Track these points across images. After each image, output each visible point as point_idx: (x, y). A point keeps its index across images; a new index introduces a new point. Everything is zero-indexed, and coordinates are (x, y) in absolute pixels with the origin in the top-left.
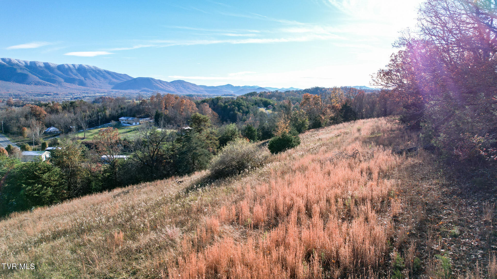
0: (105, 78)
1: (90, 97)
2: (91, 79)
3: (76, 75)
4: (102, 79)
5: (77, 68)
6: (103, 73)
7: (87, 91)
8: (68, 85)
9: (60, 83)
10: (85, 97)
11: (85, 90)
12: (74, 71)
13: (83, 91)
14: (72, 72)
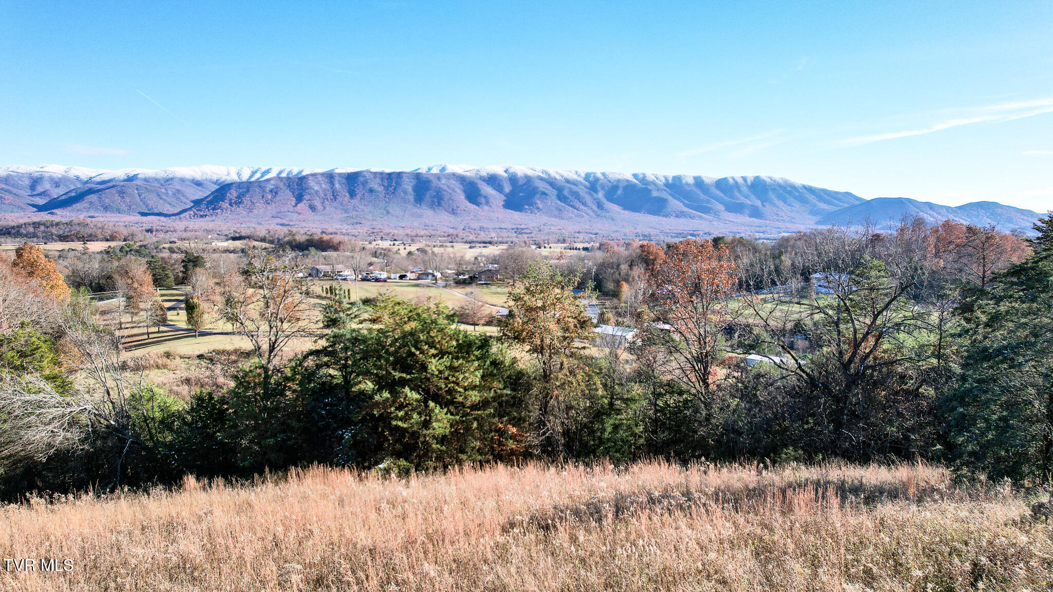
0: (802, 200)
1: (768, 239)
2: (774, 205)
3: (746, 197)
4: (797, 205)
5: (749, 183)
6: (798, 191)
7: (764, 229)
8: (731, 216)
9: (716, 214)
10: (759, 239)
11: (760, 227)
12: (745, 189)
13: (758, 229)
14: (740, 191)
